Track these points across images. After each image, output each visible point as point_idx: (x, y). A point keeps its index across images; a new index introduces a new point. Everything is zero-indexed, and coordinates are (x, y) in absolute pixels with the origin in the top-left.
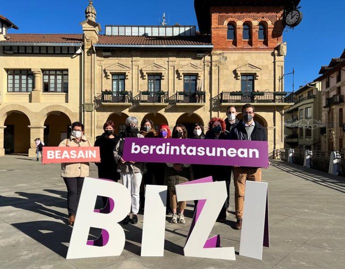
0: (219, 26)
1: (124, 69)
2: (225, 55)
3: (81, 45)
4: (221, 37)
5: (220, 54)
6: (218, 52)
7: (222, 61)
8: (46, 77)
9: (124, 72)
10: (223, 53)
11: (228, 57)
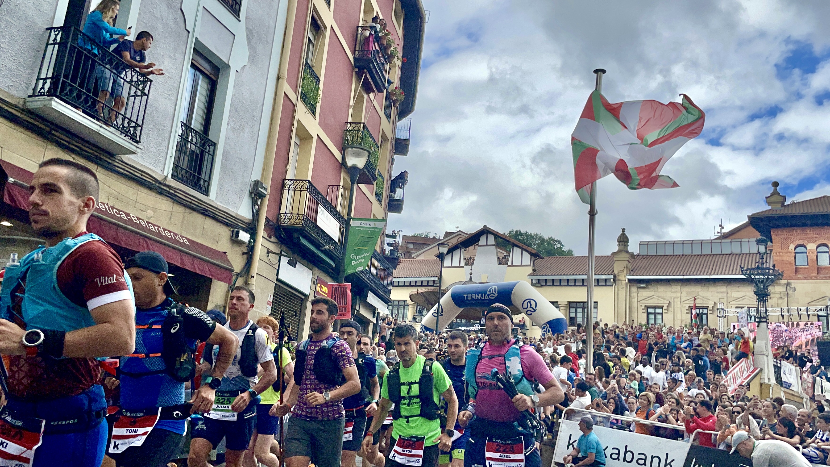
0: (782, 251)
1: (662, 302)
2: (793, 286)
3: (612, 277)
4: (786, 264)
5: (787, 284)
6: (782, 282)
7: (790, 293)
8: (573, 310)
9: (662, 305)
10: (791, 283)
11: (797, 288)
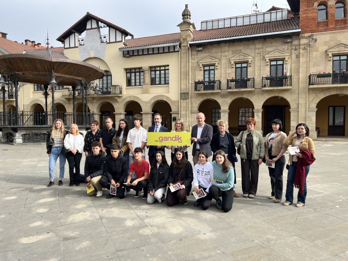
0: (308, 9)
1: (214, 61)
2: (315, 37)
3: (178, 44)
4: (310, 20)
5: (310, 37)
6: (307, 35)
7: (311, 43)
8: (153, 73)
9: (214, 63)
10: (312, 35)
11: (318, 39)
